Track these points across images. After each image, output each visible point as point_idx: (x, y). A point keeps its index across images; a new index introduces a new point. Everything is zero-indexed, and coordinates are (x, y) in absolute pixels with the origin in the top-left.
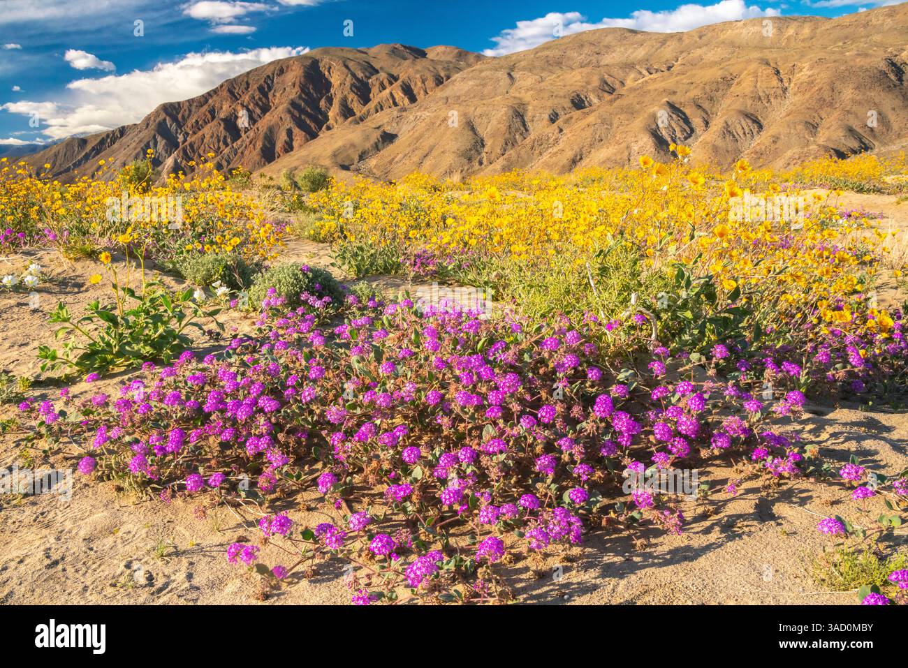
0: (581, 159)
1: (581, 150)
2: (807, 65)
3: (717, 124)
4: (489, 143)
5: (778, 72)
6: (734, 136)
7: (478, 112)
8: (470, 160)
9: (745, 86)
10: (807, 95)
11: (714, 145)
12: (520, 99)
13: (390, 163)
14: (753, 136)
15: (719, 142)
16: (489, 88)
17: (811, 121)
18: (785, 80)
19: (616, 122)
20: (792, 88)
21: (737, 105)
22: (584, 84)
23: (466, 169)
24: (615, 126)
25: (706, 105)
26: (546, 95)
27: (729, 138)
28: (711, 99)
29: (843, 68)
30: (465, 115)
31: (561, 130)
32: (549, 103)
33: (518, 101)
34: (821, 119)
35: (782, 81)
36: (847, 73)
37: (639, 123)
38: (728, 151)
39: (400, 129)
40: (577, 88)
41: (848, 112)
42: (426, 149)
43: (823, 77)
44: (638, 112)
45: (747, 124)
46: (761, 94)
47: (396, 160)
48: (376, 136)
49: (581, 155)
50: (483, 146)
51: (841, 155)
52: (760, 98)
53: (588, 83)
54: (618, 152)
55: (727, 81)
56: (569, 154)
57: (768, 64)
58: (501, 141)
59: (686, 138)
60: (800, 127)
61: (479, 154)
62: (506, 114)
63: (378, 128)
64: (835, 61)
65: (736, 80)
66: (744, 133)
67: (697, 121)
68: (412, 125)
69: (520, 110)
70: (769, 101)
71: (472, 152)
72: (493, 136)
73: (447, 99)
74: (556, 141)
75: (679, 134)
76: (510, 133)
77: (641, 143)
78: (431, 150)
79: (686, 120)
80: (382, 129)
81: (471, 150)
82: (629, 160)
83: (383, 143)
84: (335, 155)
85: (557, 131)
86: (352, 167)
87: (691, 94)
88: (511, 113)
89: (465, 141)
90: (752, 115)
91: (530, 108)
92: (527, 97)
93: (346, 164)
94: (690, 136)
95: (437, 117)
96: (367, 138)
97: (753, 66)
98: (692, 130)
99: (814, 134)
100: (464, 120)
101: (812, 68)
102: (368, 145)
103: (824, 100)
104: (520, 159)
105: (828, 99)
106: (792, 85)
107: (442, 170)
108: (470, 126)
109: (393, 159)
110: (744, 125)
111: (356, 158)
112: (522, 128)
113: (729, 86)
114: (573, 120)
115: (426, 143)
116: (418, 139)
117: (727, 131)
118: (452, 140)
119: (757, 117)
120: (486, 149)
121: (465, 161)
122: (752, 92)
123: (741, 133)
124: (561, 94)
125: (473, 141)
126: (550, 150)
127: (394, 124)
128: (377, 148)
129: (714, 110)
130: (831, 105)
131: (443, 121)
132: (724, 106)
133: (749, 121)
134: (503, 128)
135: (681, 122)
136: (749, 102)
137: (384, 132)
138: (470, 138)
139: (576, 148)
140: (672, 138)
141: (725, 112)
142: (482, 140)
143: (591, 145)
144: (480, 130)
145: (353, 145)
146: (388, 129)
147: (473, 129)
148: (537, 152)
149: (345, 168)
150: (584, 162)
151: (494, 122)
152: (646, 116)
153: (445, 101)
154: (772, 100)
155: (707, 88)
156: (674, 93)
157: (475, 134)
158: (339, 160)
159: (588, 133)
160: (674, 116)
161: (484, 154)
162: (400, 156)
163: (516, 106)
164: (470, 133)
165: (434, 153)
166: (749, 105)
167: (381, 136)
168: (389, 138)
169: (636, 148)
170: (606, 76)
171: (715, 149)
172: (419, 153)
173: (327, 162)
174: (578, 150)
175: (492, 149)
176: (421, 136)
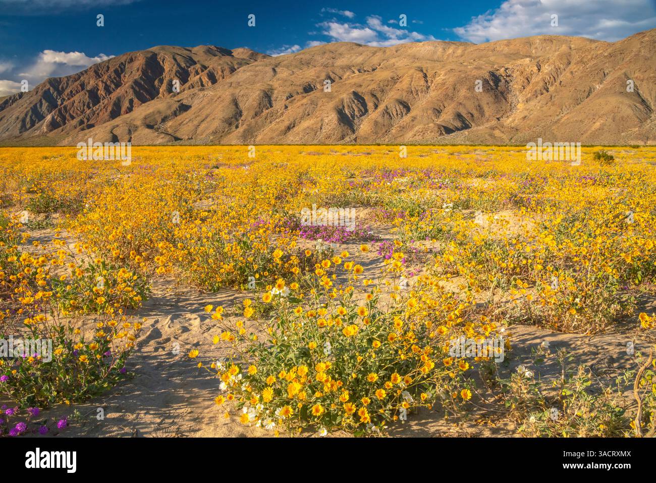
0: (294, 126)
1: (294, 121)
2: (443, 73)
3: (382, 107)
4: (245, 113)
5: (425, 76)
6: (390, 116)
7: (242, 93)
8: (230, 124)
9: (404, 84)
10: (440, 92)
11: (375, 121)
12: (271, 86)
13: (180, 125)
14: (402, 116)
15: (380, 120)
16: (259, 77)
17: (438, 108)
18: (429, 82)
19: (320, 103)
20: (433, 87)
21: (397, 97)
22: (315, 78)
23: (226, 130)
24: (319, 106)
25: (379, 95)
26: (290, 83)
27: (386, 116)
28: (383, 91)
29: (463, 76)
30: (233, 94)
31: (286, 107)
32: (289, 89)
33: (270, 87)
34: (445, 107)
35: (427, 82)
36: (464, 79)
37: (332, 105)
38: (384, 125)
39: (193, 103)
40: (310, 80)
41: (460, 104)
42: (204, 116)
43: (451, 80)
44: (335, 97)
45: (400, 108)
46: (413, 89)
47: (184, 123)
48: (176, 106)
49: (294, 124)
50: (241, 116)
51: (448, 131)
52: (412, 92)
53: (318, 77)
54: (315, 123)
55: (395, 80)
56: (287, 123)
57: (422, 71)
58: (252, 113)
59: (361, 116)
60: (430, 112)
61: (237, 120)
62: (259, 95)
63: (179, 101)
64: (460, 71)
65: (400, 80)
66: (397, 114)
67: (370, 105)
68: (201, 100)
69: (269, 93)
70: (417, 94)
71: (233, 120)
72: (248, 109)
73: (231, 83)
74: (282, 114)
75: (356, 113)
76: (260, 108)
77: (330, 118)
78: (206, 118)
79: (364, 104)
80: (181, 102)
81: (232, 118)
82: (321, 128)
83: (180, 111)
84: (145, 118)
85: (283, 108)
86: (156, 127)
87: (370, 88)
88: (262, 94)
89: (230, 111)
90: (405, 102)
91: (276, 92)
92: (276, 84)
93: (151, 124)
94: (363, 114)
95: (216, 95)
96: (170, 107)
97: (412, 71)
98: (366, 111)
99: (437, 117)
100: (232, 99)
101: (445, 74)
102: (169, 112)
103: (448, 96)
104: (257, 126)
105: (451, 95)
106: (433, 85)
107: (211, 131)
108: (235, 103)
109: (182, 122)
110: (398, 109)
111: (159, 120)
112: (268, 105)
113: (395, 83)
114: (296, 101)
115: (205, 113)
116: (200, 110)
117: (386, 112)
118: (221, 111)
119: (408, 104)
120: (243, 118)
121: (227, 125)
122: (408, 88)
123: (395, 114)
124: (298, 83)
125: (234, 113)
126: (277, 120)
127: (190, 99)
128: (175, 114)
129: (383, 98)
130: (452, 99)
131: (218, 98)
132: (390, 96)
133: (401, 107)
134: (255, 104)
135: (360, 105)
136: (405, 94)
137: (182, 104)
138: (233, 110)
139: (292, 119)
140: (351, 115)
141: (389, 100)
142: (241, 112)
143: (302, 118)
144: (241, 105)
145: (159, 112)
146: (185, 102)
147: (236, 105)
148: (269, 121)
149: (150, 127)
150: (295, 129)
151: (251, 100)
152: (337, 100)
153: (229, 85)
154: (419, 94)
155: (381, 84)
156: (361, 86)
157: (237, 108)
158: (148, 121)
159: (301, 110)
160: (356, 101)
161: (240, 121)
162: (187, 120)
163: (266, 90)
164: (234, 107)
165: (208, 119)
166: (404, 97)
167: (179, 107)
168: (184, 108)
169: (326, 121)
170: (331, 73)
171: (376, 123)
172: (199, 119)
173: (138, 123)
174: (293, 121)
175: (246, 118)
176: (203, 108)
